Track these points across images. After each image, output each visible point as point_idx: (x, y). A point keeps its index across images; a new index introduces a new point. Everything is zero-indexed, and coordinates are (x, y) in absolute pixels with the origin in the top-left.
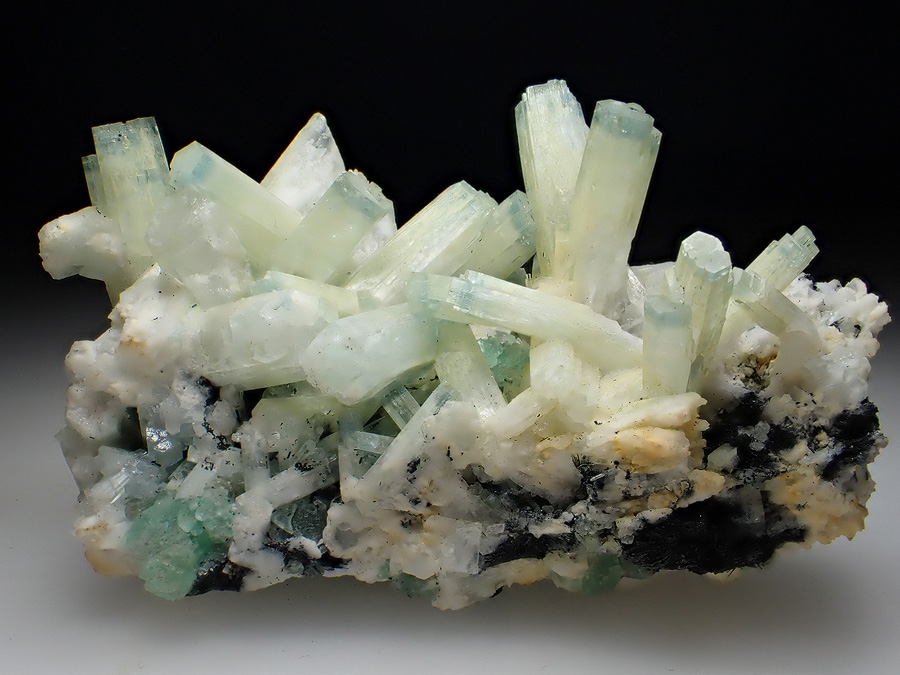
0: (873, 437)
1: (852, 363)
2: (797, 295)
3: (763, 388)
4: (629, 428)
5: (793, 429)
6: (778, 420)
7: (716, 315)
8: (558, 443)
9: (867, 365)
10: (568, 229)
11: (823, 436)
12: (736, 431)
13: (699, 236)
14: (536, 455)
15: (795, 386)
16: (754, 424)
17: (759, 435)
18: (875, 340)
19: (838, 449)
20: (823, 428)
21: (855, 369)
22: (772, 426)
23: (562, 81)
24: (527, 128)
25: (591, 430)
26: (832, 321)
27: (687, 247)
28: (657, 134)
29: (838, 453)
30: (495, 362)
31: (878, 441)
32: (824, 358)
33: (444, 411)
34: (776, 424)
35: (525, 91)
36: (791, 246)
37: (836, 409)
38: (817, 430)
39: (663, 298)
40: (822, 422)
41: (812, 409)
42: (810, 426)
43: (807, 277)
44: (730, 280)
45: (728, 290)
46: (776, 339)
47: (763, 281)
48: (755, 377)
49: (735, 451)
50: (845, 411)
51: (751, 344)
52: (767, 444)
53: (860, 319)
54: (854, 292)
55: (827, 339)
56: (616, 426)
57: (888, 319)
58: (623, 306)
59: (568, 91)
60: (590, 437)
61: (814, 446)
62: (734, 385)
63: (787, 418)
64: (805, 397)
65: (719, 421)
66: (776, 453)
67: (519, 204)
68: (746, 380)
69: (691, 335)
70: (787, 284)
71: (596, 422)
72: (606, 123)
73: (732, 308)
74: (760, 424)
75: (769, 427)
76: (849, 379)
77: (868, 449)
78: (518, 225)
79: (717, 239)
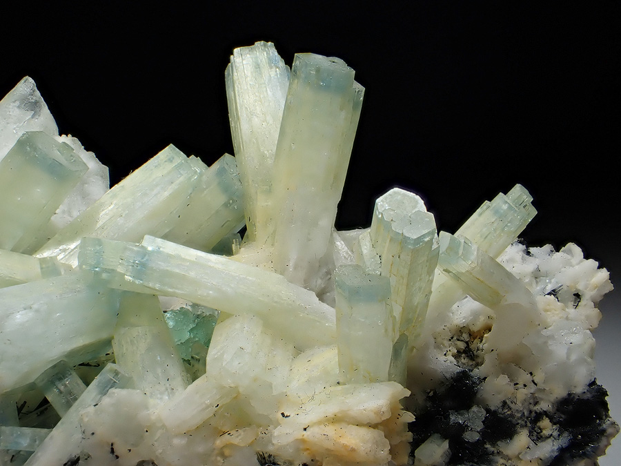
0: (604, 426)
1: (576, 339)
2: (510, 261)
3: (478, 365)
4: (319, 423)
5: (512, 416)
6: (494, 404)
7: (420, 288)
8: (239, 438)
9: (592, 341)
10: (269, 191)
11: (545, 423)
12: (447, 417)
13: (396, 193)
14: (216, 452)
15: (513, 363)
16: (468, 407)
17: (473, 422)
18: (597, 310)
19: (564, 441)
20: (545, 413)
21: (579, 346)
22: (488, 411)
23: (270, 43)
24: (234, 90)
25: (277, 424)
26: (549, 288)
27: (382, 206)
28: (360, 89)
29: (564, 446)
30: (187, 336)
31: (610, 431)
32: (544, 332)
33: (106, 401)
34: (493, 408)
35: (232, 54)
36: (505, 207)
37: (559, 392)
38: (539, 416)
39: (357, 267)
40: (545, 406)
41: (532, 391)
42: (531, 412)
43: (520, 242)
44: (435, 246)
45: (434, 259)
46: (490, 311)
47: (474, 247)
48: (468, 353)
49: (446, 445)
50: (569, 395)
51: (463, 315)
52: (482, 433)
53: (581, 287)
54: (569, 257)
55: (546, 311)
56: (305, 420)
57: (611, 287)
58: (328, 273)
59: (276, 53)
60: (276, 432)
61: (537, 437)
62: (445, 362)
63: (505, 403)
64: (524, 377)
65: (429, 404)
66: (493, 445)
67: (226, 167)
68: (457, 356)
69: (391, 311)
70: (501, 250)
71: (283, 414)
72: (303, 75)
73: (440, 278)
74: (475, 409)
75: (484, 412)
76: (573, 357)
77: (598, 440)
78: (226, 188)
79: (418, 197)
